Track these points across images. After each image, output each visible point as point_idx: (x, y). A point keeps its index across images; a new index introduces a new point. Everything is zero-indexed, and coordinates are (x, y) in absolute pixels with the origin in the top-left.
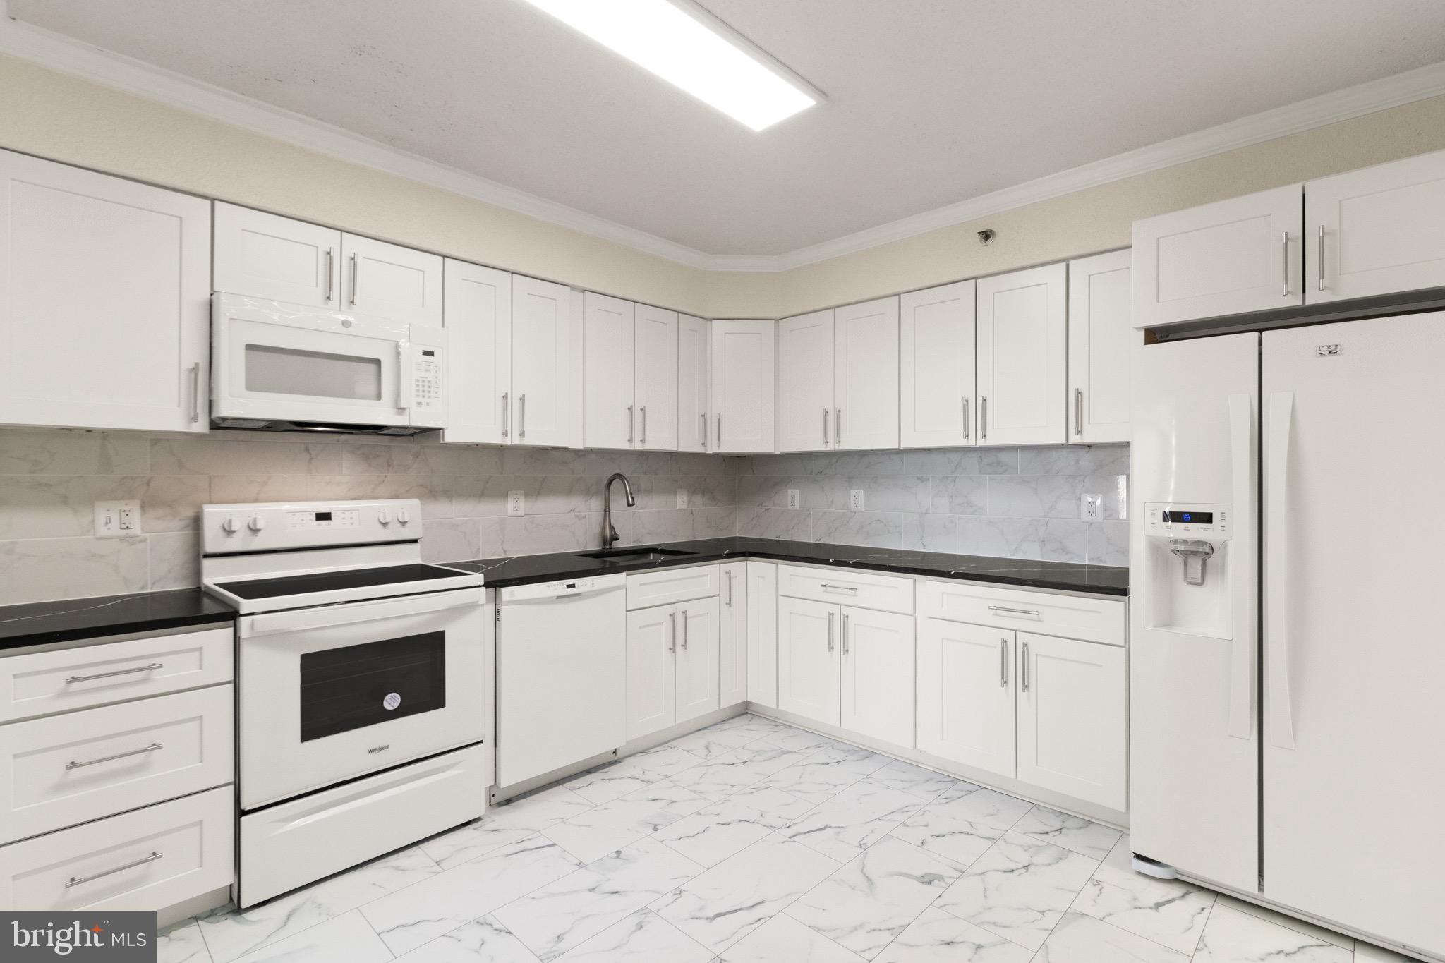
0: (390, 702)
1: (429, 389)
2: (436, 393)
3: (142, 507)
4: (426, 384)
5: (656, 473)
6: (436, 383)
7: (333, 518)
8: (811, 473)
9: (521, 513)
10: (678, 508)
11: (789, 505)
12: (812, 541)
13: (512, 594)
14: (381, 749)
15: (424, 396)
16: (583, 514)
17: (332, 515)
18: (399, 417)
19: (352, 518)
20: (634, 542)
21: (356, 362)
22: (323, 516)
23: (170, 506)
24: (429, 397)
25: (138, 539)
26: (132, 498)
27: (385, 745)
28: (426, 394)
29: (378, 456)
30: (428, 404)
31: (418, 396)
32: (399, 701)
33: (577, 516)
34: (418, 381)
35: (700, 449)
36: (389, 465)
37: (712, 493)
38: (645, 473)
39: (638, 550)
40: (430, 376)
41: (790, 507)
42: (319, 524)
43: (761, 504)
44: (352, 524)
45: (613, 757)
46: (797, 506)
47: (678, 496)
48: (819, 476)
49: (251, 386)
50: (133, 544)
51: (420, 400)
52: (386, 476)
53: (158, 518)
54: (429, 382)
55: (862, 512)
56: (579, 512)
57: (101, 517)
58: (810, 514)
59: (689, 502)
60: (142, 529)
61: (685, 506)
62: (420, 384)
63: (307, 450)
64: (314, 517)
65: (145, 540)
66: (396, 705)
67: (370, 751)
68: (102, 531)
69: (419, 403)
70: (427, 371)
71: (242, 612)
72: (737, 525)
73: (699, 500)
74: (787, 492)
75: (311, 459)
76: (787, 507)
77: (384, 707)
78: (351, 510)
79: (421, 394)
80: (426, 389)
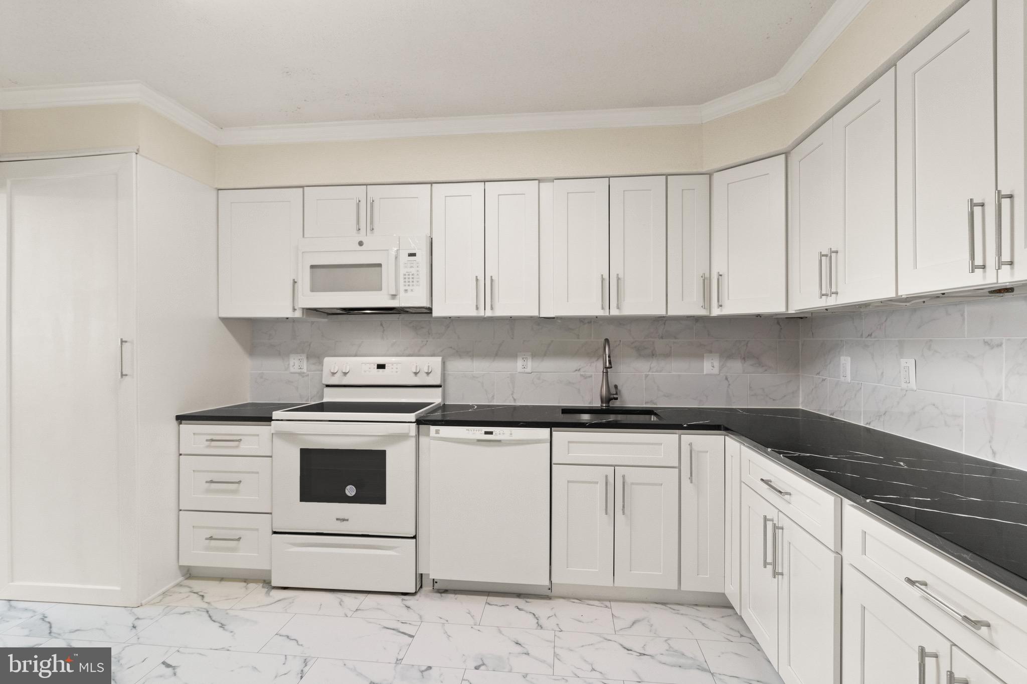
0: (349, 490)
1: (413, 280)
2: (418, 282)
3: (307, 358)
4: (411, 276)
5: (676, 338)
6: (418, 275)
7: (386, 367)
8: (862, 336)
9: (529, 370)
10: (705, 373)
11: (842, 377)
12: (862, 424)
13: (437, 432)
14: (344, 520)
15: (409, 285)
16: (588, 374)
17: (386, 365)
18: (392, 301)
19: (397, 368)
20: (646, 403)
21: (366, 267)
22: (381, 367)
23: (318, 357)
24: (413, 285)
25: (306, 374)
26: (303, 353)
27: (346, 518)
28: (411, 283)
29: (422, 328)
30: (412, 290)
31: (405, 285)
32: (355, 491)
33: (581, 375)
34: (405, 275)
35: (702, 312)
36: (429, 334)
37: (758, 359)
38: (662, 338)
39: (638, 410)
40: (413, 271)
41: (842, 379)
42: (378, 371)
43: (818, 374)
44: (397, 372)
45: (548, 593)
46: (849, 379)
47: (705, 361)
48: (869, 339)
49: (313, 289)
50: (303, 377)
51: (407, 288)
52: (427, 341)
53: (313, 364)
54: (413, 275)
55: (912, 390)
56: (584, 372)
57: (292, 362)
58: (861, 388)
59: (721, 368)
60: (307, 369)
61: (716, 371)
62: (407, 277)
63: (382, 325)
64: (376, 367)
65: (308, 375)
66: (353, 494)
67: (337, 519)
68: (292, 370)
69: (406, 291)
70: (411, 267)
71: (273, 418)
72: (801, 395)
73: (736, 366)
74: (840, 358)
75: (384, 330)
76: (840, 378)
77: (345, 493)
78: (397, 363)
79: (407, 284)
80: (411, 280)
